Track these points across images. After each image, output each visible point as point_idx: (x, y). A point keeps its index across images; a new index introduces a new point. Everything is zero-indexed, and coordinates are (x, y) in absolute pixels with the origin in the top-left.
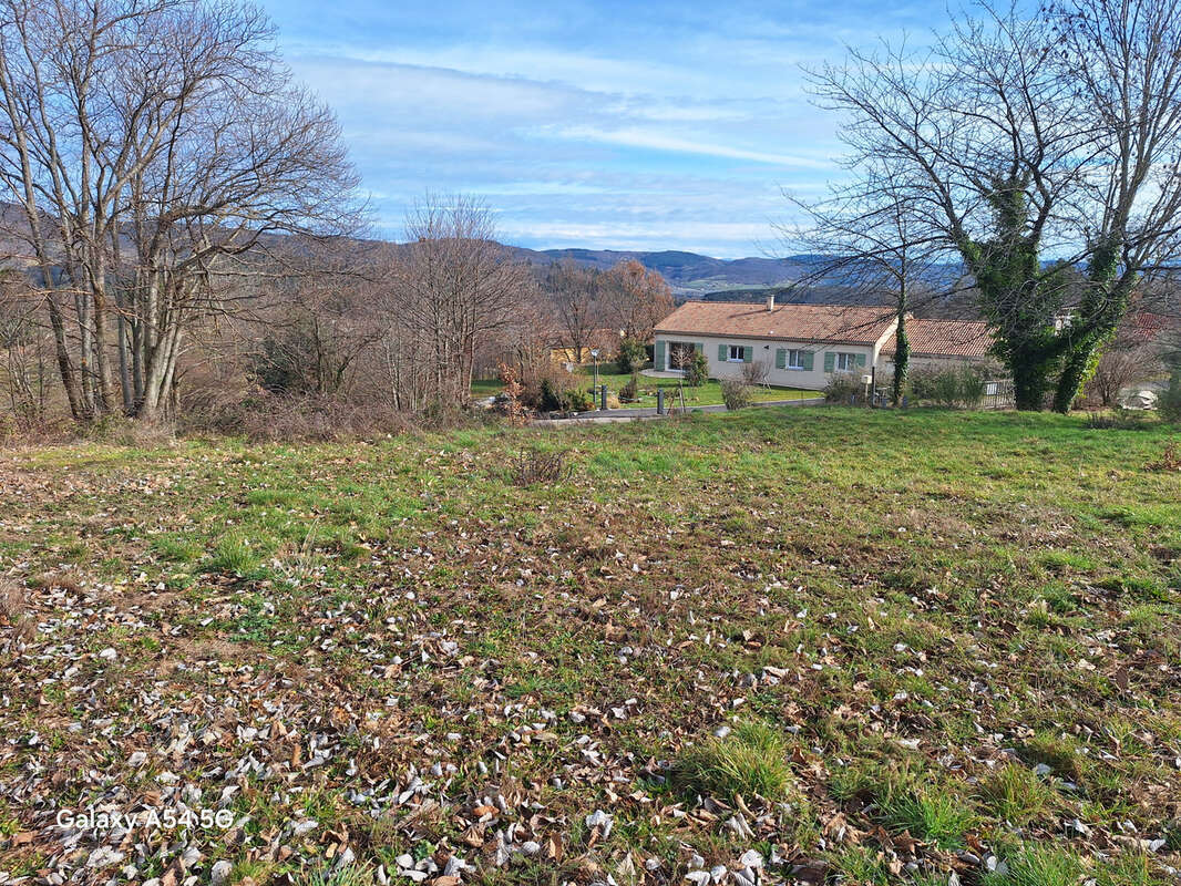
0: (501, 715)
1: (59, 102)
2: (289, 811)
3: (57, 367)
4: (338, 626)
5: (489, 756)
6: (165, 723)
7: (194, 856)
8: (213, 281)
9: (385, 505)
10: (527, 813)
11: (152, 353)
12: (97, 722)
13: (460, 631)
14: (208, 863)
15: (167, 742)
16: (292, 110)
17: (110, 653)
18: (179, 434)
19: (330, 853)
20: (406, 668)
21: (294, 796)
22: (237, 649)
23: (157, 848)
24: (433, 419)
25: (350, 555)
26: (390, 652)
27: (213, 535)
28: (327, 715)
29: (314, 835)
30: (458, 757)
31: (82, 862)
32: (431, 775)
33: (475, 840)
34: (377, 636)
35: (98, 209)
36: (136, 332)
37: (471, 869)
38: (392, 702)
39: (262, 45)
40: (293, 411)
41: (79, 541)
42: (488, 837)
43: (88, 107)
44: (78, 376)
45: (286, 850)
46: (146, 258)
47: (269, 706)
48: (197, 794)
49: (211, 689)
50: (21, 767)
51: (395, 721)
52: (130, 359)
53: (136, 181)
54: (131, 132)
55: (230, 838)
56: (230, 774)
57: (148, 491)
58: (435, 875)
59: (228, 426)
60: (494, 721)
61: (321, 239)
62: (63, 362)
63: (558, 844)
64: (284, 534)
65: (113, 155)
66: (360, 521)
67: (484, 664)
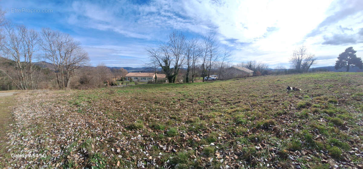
0: (108, 121)
1: (58, 52)
2: (84, 132)
3: (57, 82)
4: (89, 111)
5: (106, 126)
6: (70, 122)
7: (73, 138)
8: (75, 72)
9: (94, 97)
10: (111, 132)
11: (68, 80)
12: (62, 122)
13: (103, 111)
14: (75, 138)
15: (70, 124)
16: (83, 52)
17: (63, 114)
18: (71, 89)
19: (89, 137)
20: (97, 115)
21: (84, 131)
22: (77, 113)
23: (69, 137)
24: (99, 86)
25: (90, 103)
26: (95, 114)
27: (75, 100)
28: (88, 121)
29: (87, 135)
30: (103, 126)
31: (61, 138)
32: (100, 128)
33: (105, 135)
34: (93, 112)
35: (62, 64)
36: (66, 78)
37: (105, 139)
38: (95, 119)
39: (80, 46)
40: (83, 86)
41: (60, 101)
42: (107, 135)
43: (61, 53)
44: (60, 83)
45: (84, 137)
46: (67, 69)
47: (81, 120)
48: (73, 130)
49: (75, 118)
50: (54, 127)
51: (96, 122)
52: (65, 80)
53: (66, 61)
54: (66, 55)
55: (77, 135)
56: (77, 128)
57: (68, 96)
58: (101, 139)
59: (76, 88)
60: (107, 121)
61: (87, 67)
62: (58, 81)
63: (115, 136)
64: (83, 100)
65: (63, 58)
66: (91, 99)
67: (106, 115)
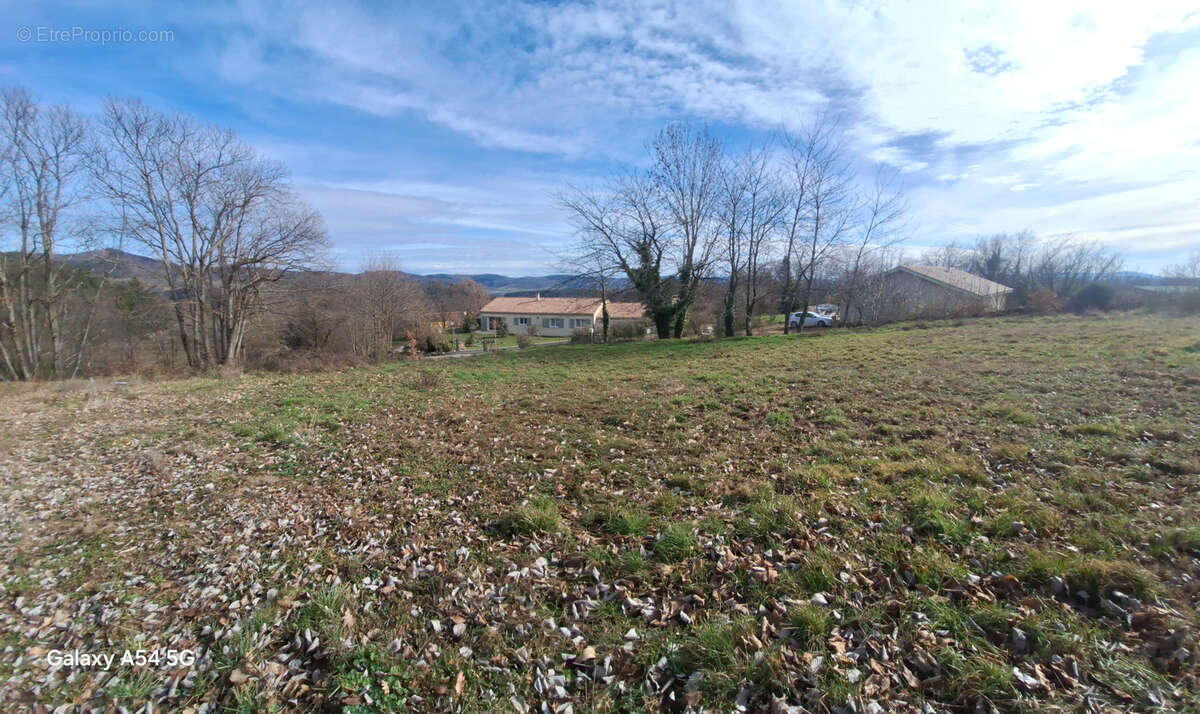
0: (412, 504)
1: (181, 209)
2: (307, 560)
3: (181, 341)
4: (329, 465)
5: (407, 524)
6: (240, 520)
7: (258, 587)
8: (261, 295)
9: (351, 403)
10: (427, 551)
11: (230, 332)
12: (204, 522)
13: (391, 463)
14: (265, 590)
15: (242, 530)
16: (299, 213)
17: (210, 486)
18: (245, 372)
19: (328, 580)
20: (364, 483)
21: (309, 553)
22: (277, 479)
23: (238, 585)
24: (373, 358)
25: (334, 429)
26: (355, 476)
27: (264, 422)
28: (324, 510)
29: (320, 571)
30: (392, 526)
31: (198, 595)
32: (379, 536)
33: (402, 567)
34: (349, 469)
35: (201, 261)
36: (222, 321)
37: (400, 582)
38: (358, 501)
39: (284, 181)
40: (303, 358)
41: (194, 429)
42: (408, 565)
43: (196, 211)
44: (192, 345)
45: (306, 581)
46: (226, 285)
47: (294, 507)
48: (258, 555)
49: (264, 501)
50: (164, 547)
51: (359, 510)
52: (219, 335)
53: (221, 247)
54: (218, 223)
55: (276, 576)
56: (274, 544)
57: (229, 401)
58: (383, 586)
59: (271, 367)
60: (409, 507)
61: (316, 273)
62: (184, 338)
63: (443, 565)
64: (300, 420)
65: (209, 234)
66: (339, 411)
67: (403, 479)
